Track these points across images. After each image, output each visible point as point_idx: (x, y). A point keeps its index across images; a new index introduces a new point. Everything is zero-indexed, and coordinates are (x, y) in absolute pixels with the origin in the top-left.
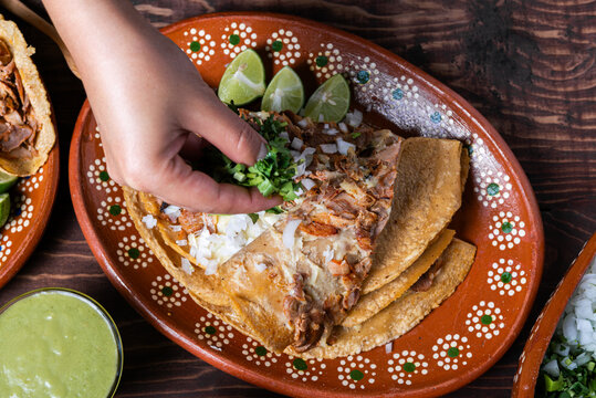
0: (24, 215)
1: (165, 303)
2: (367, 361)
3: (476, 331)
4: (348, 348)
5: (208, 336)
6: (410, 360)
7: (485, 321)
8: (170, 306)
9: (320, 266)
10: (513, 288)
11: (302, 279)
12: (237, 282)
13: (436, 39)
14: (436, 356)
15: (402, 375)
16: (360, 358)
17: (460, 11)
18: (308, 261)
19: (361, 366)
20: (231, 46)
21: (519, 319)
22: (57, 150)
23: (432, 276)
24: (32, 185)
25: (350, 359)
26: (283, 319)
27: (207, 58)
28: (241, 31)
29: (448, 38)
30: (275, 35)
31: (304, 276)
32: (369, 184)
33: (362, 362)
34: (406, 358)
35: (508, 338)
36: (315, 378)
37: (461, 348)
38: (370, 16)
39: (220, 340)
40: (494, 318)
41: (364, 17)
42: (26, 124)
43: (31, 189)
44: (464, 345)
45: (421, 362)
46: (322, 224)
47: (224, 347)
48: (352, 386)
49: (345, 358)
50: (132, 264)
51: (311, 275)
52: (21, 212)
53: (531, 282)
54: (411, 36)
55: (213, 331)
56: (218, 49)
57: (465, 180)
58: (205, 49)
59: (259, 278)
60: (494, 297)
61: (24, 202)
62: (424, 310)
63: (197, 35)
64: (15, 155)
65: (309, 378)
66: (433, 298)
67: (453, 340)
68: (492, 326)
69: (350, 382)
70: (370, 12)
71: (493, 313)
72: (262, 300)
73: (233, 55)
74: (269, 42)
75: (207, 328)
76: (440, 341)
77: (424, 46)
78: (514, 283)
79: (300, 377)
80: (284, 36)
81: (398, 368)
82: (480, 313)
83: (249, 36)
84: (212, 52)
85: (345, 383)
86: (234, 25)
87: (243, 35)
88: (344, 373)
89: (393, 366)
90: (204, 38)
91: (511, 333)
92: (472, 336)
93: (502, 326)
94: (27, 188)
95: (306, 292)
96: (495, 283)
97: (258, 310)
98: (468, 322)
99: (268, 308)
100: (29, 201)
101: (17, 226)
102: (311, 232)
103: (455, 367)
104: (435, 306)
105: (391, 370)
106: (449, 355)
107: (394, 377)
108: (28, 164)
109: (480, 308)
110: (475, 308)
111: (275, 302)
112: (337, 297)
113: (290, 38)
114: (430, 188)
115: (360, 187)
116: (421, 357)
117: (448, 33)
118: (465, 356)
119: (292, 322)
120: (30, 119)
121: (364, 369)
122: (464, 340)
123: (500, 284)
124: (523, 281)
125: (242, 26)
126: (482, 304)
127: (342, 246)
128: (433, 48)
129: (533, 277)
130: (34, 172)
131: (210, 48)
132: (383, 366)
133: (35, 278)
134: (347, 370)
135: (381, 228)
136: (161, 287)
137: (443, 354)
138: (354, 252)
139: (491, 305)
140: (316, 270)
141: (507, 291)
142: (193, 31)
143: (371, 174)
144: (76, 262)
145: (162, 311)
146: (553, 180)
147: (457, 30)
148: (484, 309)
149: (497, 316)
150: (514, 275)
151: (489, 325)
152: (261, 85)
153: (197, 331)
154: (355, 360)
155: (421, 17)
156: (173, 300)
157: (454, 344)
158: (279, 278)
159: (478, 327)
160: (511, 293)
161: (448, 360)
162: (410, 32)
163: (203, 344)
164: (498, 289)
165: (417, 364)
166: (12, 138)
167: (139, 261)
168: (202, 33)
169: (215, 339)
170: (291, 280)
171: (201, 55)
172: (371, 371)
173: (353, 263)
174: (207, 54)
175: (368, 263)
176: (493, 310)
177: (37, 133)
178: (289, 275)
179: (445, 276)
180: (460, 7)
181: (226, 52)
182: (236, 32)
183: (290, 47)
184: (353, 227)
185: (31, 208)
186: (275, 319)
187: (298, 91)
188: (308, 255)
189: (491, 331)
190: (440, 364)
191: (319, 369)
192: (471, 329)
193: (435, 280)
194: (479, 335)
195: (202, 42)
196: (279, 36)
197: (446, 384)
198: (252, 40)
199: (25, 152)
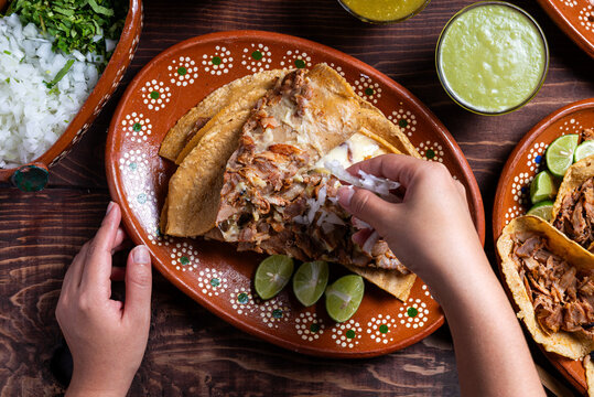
0: (519, 187)
1: (405, 113)
2: (249, 68)
3: (164, 87)
4: (263, 76)
5: (371, 87)
6: (215, 67)
7: (156, 95)
8: (401, 111)
9: (283, 123)
10: (133, 118)
11: (298, 113)
12: (348, 109)
13: (180, 337)
14: (196, 69)
15: (222, 55)
16: (254, 70)
17: (158, 363)
18: (293, 126)
19: (253, 63)
20: (354, 329)
21: (130, 92)
22: (495, 237)
23: (195, 129)
24: (514, 211)
25: (261, 70)
26: (313, 84)
27: (373, 320)
28: (345, 341)
29: (170, 338)
30: (317, 337)
31: (296, 115)
32: (243, 186)
33: (252, 67)
34: (219, 69)
35: (140, 78)
36: (289, 53)
37: (176, 74)
38: (235, 360)
39: (361, 84)
40: (149, 96)
41: (240, 359)
42: (521, 258)
43: (515, 208)
44: (173, 77)
45: (207, 65)
46: (281, 154)
47: (359, 78)
48: (261, 46)
49: (265, 69)
50: (432, 145)
51: (291, 116)
52: (521, 190)
53: (118, 120)
54: (200, 341)
55: (367, 92)
56: (365, 327)
57: (165, 207)
58: (375, 327)
59: (331, 113)
60: (148, 114)
61: (519, 198)
62: (203, 106)
63: (382, 339)
64: (528, 235)
65: (294, 53)
66: (194, 115)
67: (182, 82)
68: (151, 90)
69: (262, 50)
70: (235, 364)
71: (150, 100)
72: (329, 96)
73: (352, 322)
74: (321, 332)
75: (372, 94)
76: (192, 81)
77: (190, 331)
78: (131, 122)
79: (300, 54)
80: (308, 335)
81: (225, 60)
82: (160, 101)
83: (339, 337)
84: (370, 324)
85: (266, 49)
86: (351, 346)
87: (343, 338)
88: (267, 57)
89: (229, 62)
90: (377, 336)
91: (137, 82)
92: (167, 83)
93: (144, 89)
94: (518, 209)
95: (296, 104)
96: (146, 124)
97: (332, 88)
98: (169, 95)
99: (325, 90)
100: (516, 198)
101: (524, 178)
102: (290, 147)
103: (182, 59)
104: (194, 109)
105: (231, 59)
106: (185, 70)
107: (228, 53)
108: (518, 228)
109: (159, 105)
110: (163, 106)
111: (319, 95)
112: (271, 103)
113: (304, 334)
114: (194, 194)
115: (250, 183)
116: (207, 69)
117: (169, 343)
118: (174, 68)
119: (307, 82)
120: (518, 262)
121: (252, 61)
122: (173, 81)
123: (142, 122)
124: (124, 123)
125: (344, 345)
126: (157, 109)
127: (265, 139)
128: (183, 329)
129: (117, 124)
130: (513, 221)
131: (371, 328)
132: (237, 63)
133: (508, 142)
134: (264, 60)
135: (235, 154)
136: (408, 127)
137: (190, 71)
138: (257, 135)
139: (150, 107)
140: (287, 119)
141: (138, 116)
142: (385, 341)
143: (241, 195)
144: (476, 155)
145: (407, 106)
146: (92, 213)
147: (162, 345)
148: (156, 105)
149: (146, 98)
150: (131, 129)
151: (153, 91)
152: (328, 295)
153: (380, 90)
154: (258, 69)
155: (191, 358)
156: (399, 117)
157: (181, 78)
158: (316, 113)
159: (162, 90)
160: (134, 114)
161: (187, 65)
162: (202, 344)
163: (375, 80)
164: (144, 119)
165: (210, 63)
166: (531, 246)
167: (426, 148)
168: (378, 340)
169: (366, 85)
170: (306, 111)
171: (378, 322)
172: (246, 59)
173: (259, 128)
174: (374, 323)
175: (246, 128)
176: (150, 103)
177: (512, 252)
178: (308, 114)
179: (185, 131)
180: (158, 366)
181: (357, 325)
182: (349, 340)
183: (304, 327)
184: (257, 152)
185: (514, 192)
186: (320, 84)
187: (298, 286)
188: (293, 131)
189: (152, 86)
190: (193, 63)
191: (286, 61)
192: (167, 89)
193: (193, 127)
194: (162, 84)
195: (378, 333)
196: (313, 336)
197: (190, 44)
198: (336, 333)
199: (521, 237)
